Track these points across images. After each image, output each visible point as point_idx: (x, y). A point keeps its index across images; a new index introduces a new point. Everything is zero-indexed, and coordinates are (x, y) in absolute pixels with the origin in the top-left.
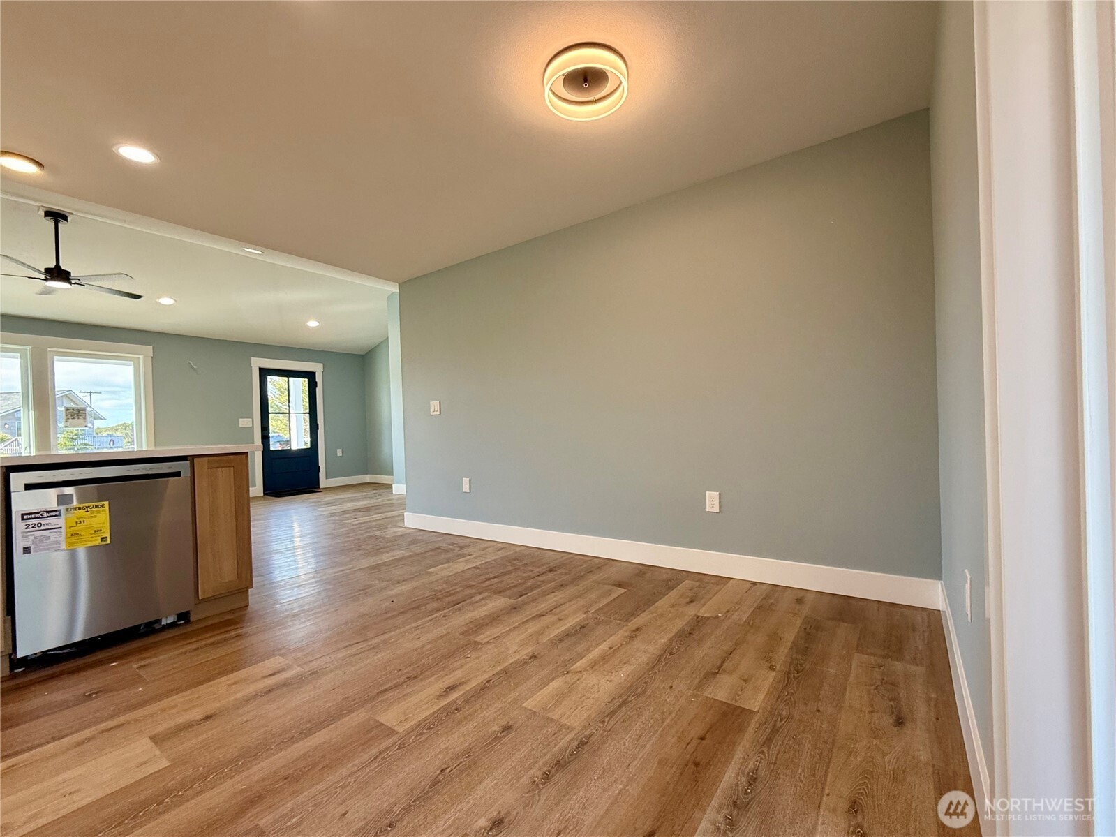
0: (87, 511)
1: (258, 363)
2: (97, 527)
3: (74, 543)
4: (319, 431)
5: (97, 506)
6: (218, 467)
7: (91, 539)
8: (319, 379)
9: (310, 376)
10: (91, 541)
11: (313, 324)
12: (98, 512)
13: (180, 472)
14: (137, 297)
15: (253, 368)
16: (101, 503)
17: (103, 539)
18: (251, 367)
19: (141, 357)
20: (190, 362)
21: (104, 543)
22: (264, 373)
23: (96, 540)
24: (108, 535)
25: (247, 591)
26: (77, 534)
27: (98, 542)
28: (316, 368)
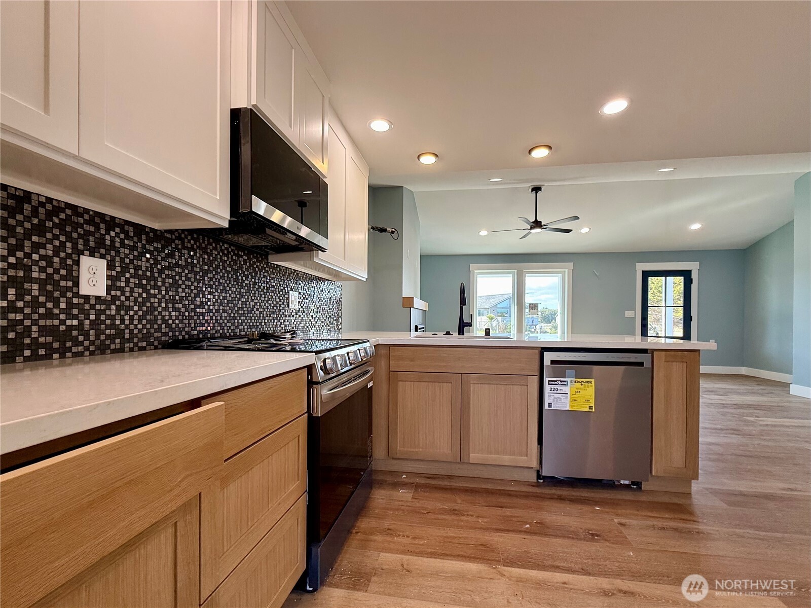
0: (582, 385)
1: (641, 267)
2: (588, 397)
3: (574, 406)
4: (692, 323)
5: (587, 382)
6: (673, 362)
7: (583, 406)
8: (695, 276)
9: (687, 275)
10: (584, 407)
11: (696, 226)
12: (588, 387)
13: (643, 362)
14: (568, 231)
15: (637, 271)
16: (590, 380)
17: (591, 407)
18: (636, 270)
19: (566, 270)
20: (595, 271)
21: (591, 410)
22: (646, 275)
23: (586, 407)
24: (593, 405)
25: (691, 481)
26: (576, 400)
27: (587, 409)
28: (693, 266)
